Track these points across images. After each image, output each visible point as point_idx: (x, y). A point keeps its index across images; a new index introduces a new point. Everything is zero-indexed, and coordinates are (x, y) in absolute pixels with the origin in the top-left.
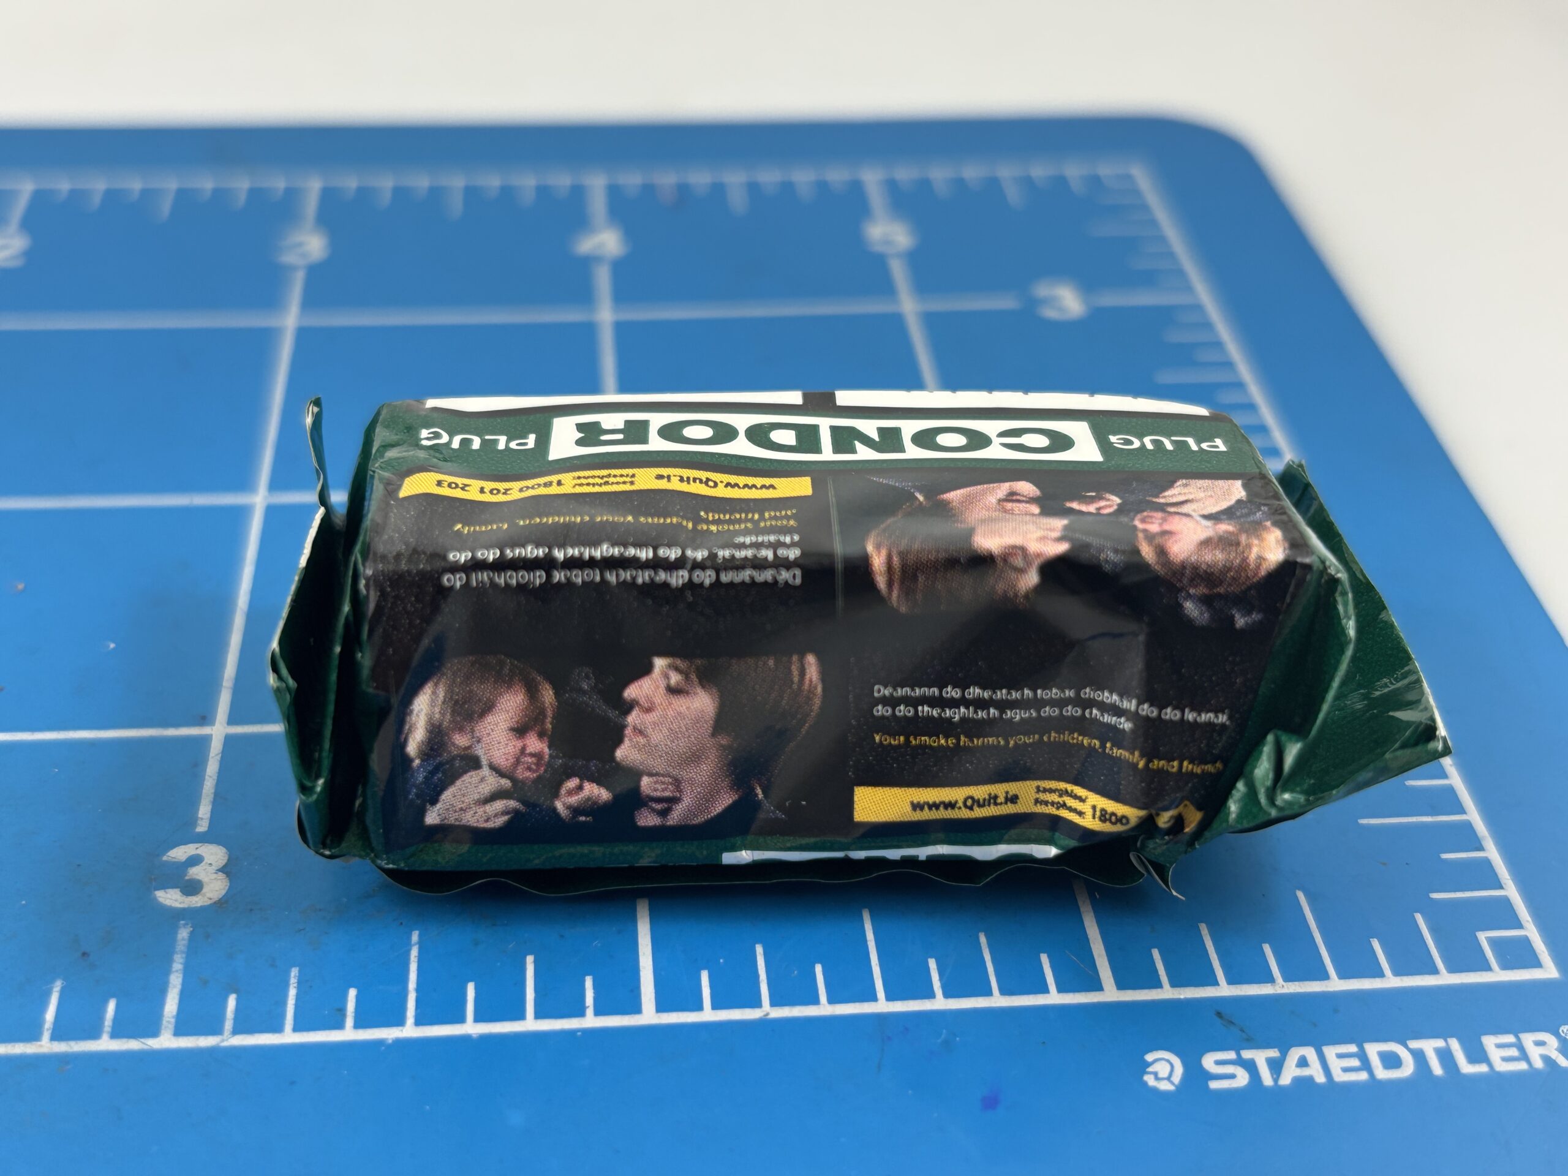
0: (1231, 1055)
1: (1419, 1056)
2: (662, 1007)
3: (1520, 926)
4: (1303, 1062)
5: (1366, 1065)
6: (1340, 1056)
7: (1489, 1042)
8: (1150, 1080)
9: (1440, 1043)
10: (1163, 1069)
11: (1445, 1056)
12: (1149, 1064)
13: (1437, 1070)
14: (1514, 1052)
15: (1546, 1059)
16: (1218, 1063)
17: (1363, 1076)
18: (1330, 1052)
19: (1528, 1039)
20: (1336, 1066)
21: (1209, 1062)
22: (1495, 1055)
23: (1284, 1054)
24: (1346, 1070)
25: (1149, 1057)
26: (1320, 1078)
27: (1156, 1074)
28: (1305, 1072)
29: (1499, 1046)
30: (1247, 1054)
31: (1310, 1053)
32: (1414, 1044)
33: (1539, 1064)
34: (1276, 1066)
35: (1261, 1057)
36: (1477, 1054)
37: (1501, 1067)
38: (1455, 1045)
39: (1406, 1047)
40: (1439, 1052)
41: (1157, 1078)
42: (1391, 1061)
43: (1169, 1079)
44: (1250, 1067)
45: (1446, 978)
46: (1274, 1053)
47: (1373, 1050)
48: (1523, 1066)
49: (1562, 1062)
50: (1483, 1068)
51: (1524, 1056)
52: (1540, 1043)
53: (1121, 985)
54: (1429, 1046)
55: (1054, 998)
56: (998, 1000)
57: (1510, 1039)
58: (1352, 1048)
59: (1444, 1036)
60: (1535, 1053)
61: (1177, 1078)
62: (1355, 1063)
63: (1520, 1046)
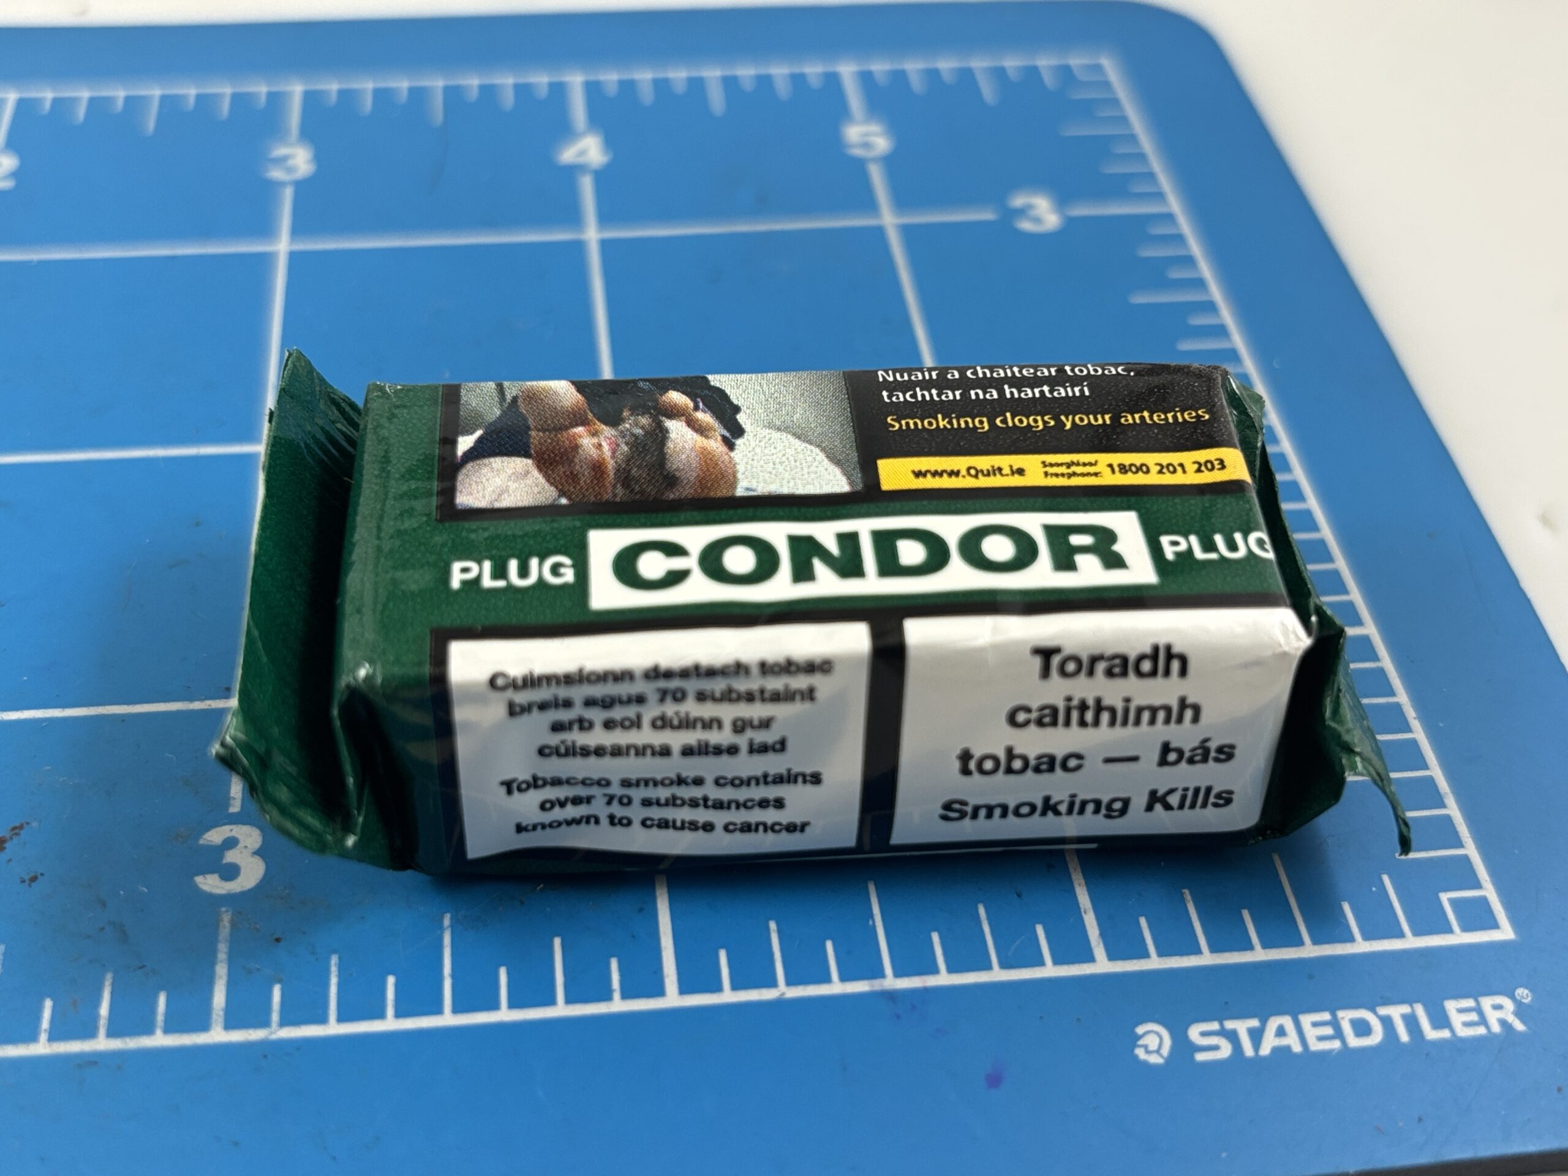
0: (1215, 1026)
1: (1387, 1022)
2: (684, 988)
3: (1478, 886)
5: (1339, 1034)
6: (1315, 1024)
7: (1451, 1006)
8: (1140, 1053)
9: (1405, 1009)
10: (1152, 1042)
11: (1411, 1022)
12: (1140, 1037)
13: (1404, 1036)
14: (1474, 1017)
15: (1503, 1023)
16: (1204, 1034)
17: (1336, 1044)
18: (1306, 1020)
19: (1487, 1003)
20: (1311, 1033)
21: (1194, 1033)
22: (1457, 1020)
23: (1263, 1024)
24: (1321, 1039)
25: (1140, 1030)
26: (1297, 1048)
27: (1146, 1047)
28: (1284, 1041)
29: (1461, 1011)
30: (1230, 1025)
31: (1287, 1021)
32: (1383, 1011)
33: (1496, 1028)
34: (1256, 1036)
35: (1242, 1027)
36: (1440, 1020)
37: (1463, 1032)
38: (1420, 1011)
39: (1375, 1013)
40: (1405, 1017)
41: (1148, 1052)
42: (1361, 1028)
43: (1158, 1051)
44: (1232, 1037)
45: (1411, 942)
46: (1254, 1023)
47: (1346, 1017)
48: (1481, 1031)
49: (1519, 1026)
50: (1445, 1034)
51: (1483, 1021)
52: (1498, 1007)
53: (1112, 956)
54: (1396, 1012)
55: (1050, 970)
56: (998, 975)
57: (1470, 1003)
58: (1326, 1016)
59: (1410, 1002)
60: (1493, 1017)
61: (1165, 1051)
62: (1328, 1031)
63: (1479, 1011)
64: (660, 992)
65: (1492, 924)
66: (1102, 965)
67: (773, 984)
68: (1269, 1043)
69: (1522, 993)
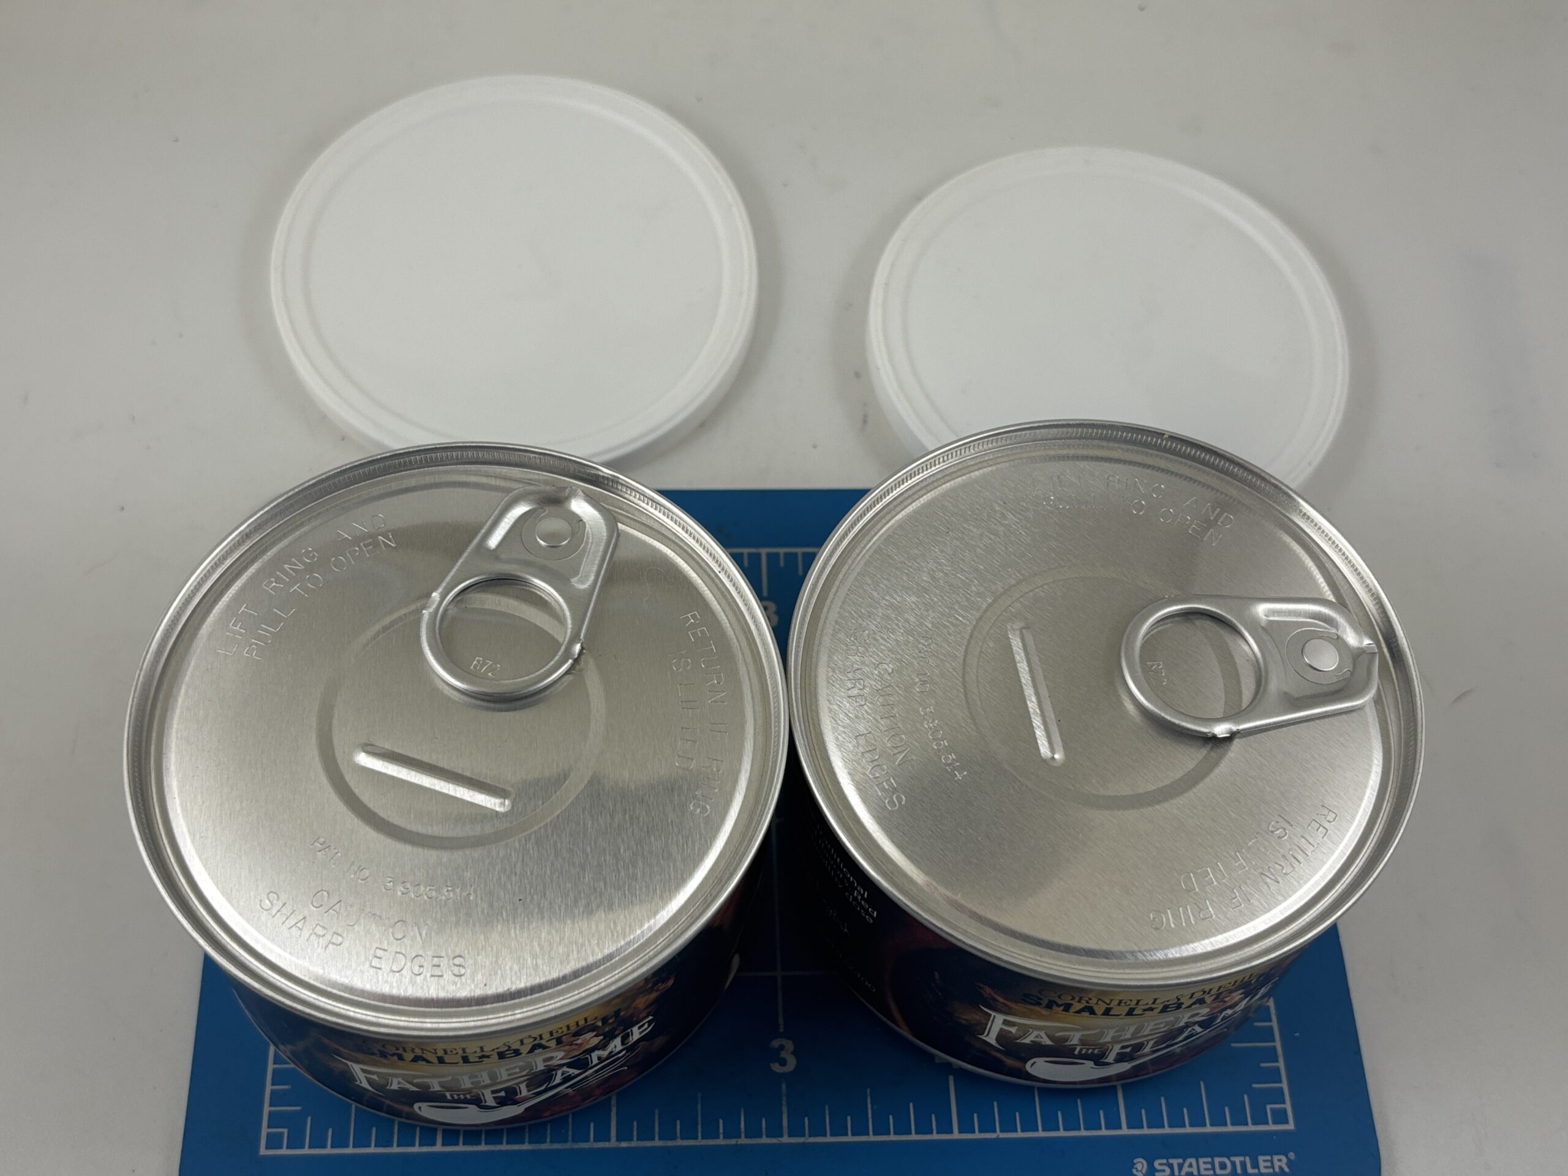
0: (1165, 1161)
1: (1233, 1164)
2: (960, 1132)
3: (1284, 1103)
4: (1191, 1166)
5: (1213, 1169)
6: (1204, 1163)
7: (1261, 1158)
8: (1134, 1171)
9: (1242, 1158)
10: (1139, 1166)
11: (1244, 1165)
12: (1135, 1164)
13: (1239, 1171)
14: (1269, 1164)
15: (1281, 1168)
16: (1160, 1164)
17: (1211, 1172)
18: (1201, 1160)
19: (1276, 1158)
20: (1202, 1166)
21: (1156, 1164)
22: (1262, 1164)
23: (1184, 1161)
24: (1206, 1169)
25: (1135, 1161)
26: (1195, 1173)
27: (1136, 1168)
28: (1190, 1170)
29: (1265, 1161)
30: (1171, 1161)
31: (1193, 1161)
32: (1233, 1159)
33: (1277, 1170)
34: (1181, 1167)
35: (1175, 1162)
36: (1255, 1165)
37: (1263, 1171)
38: (1248, 1159)
39: (1229, 1159)
40: (1241, 1162)
41: (1137, 1171)
42: (1223, 1166)
43: (1141, 1171)
44: (1171, 1166)
45: (1251, 1128)
46: (1180, 1161)
47: (1217, 1160)
48: (1271, 1171)
49: (1287, 1169)
50: (1256, 1171)
51: (1273, 1167)
52: (1280, 1160)
53: (1129, 1127)
54: (1238, 1160)
55: (1104, 1132)
56: (1083, 1133)
57: (1268, 1158)
58: (1209, 1160)
59: (1244, 1156)
60: (1277, 1164)
61: (1144, 1171)
62: (1209, 1166)
63: (1272, 1162)
64: (951, 1132)
65: (1287, 1122)
66: (1125, 1131)
67: (995, 1131)
68: (1186, 1169)
69: (1292, 1155)
